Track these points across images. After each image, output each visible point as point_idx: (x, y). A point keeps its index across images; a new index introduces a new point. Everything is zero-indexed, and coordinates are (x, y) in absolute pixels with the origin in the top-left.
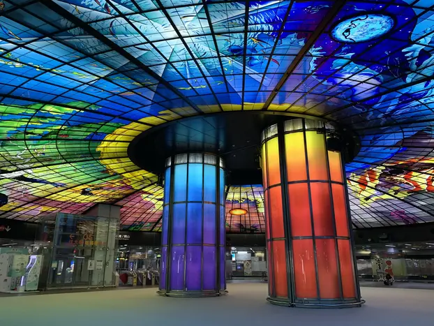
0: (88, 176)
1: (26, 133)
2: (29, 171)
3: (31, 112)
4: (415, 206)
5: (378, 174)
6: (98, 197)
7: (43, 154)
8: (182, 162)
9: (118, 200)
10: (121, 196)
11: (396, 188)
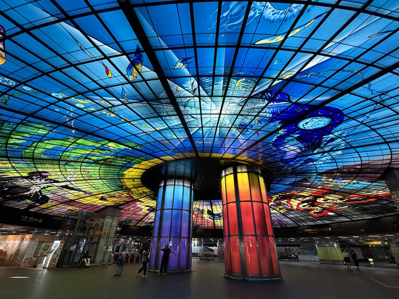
0: (109, 189)
1: (86, 158)
2: (73, 182)
3: (98, 145)
4: (287, 217)
5: (274, 199)
6: (109, 202)
7: (89, 172)
8: (170, 184)
9: (121, 205)
10: (124, 203)
11: (281, 207)
